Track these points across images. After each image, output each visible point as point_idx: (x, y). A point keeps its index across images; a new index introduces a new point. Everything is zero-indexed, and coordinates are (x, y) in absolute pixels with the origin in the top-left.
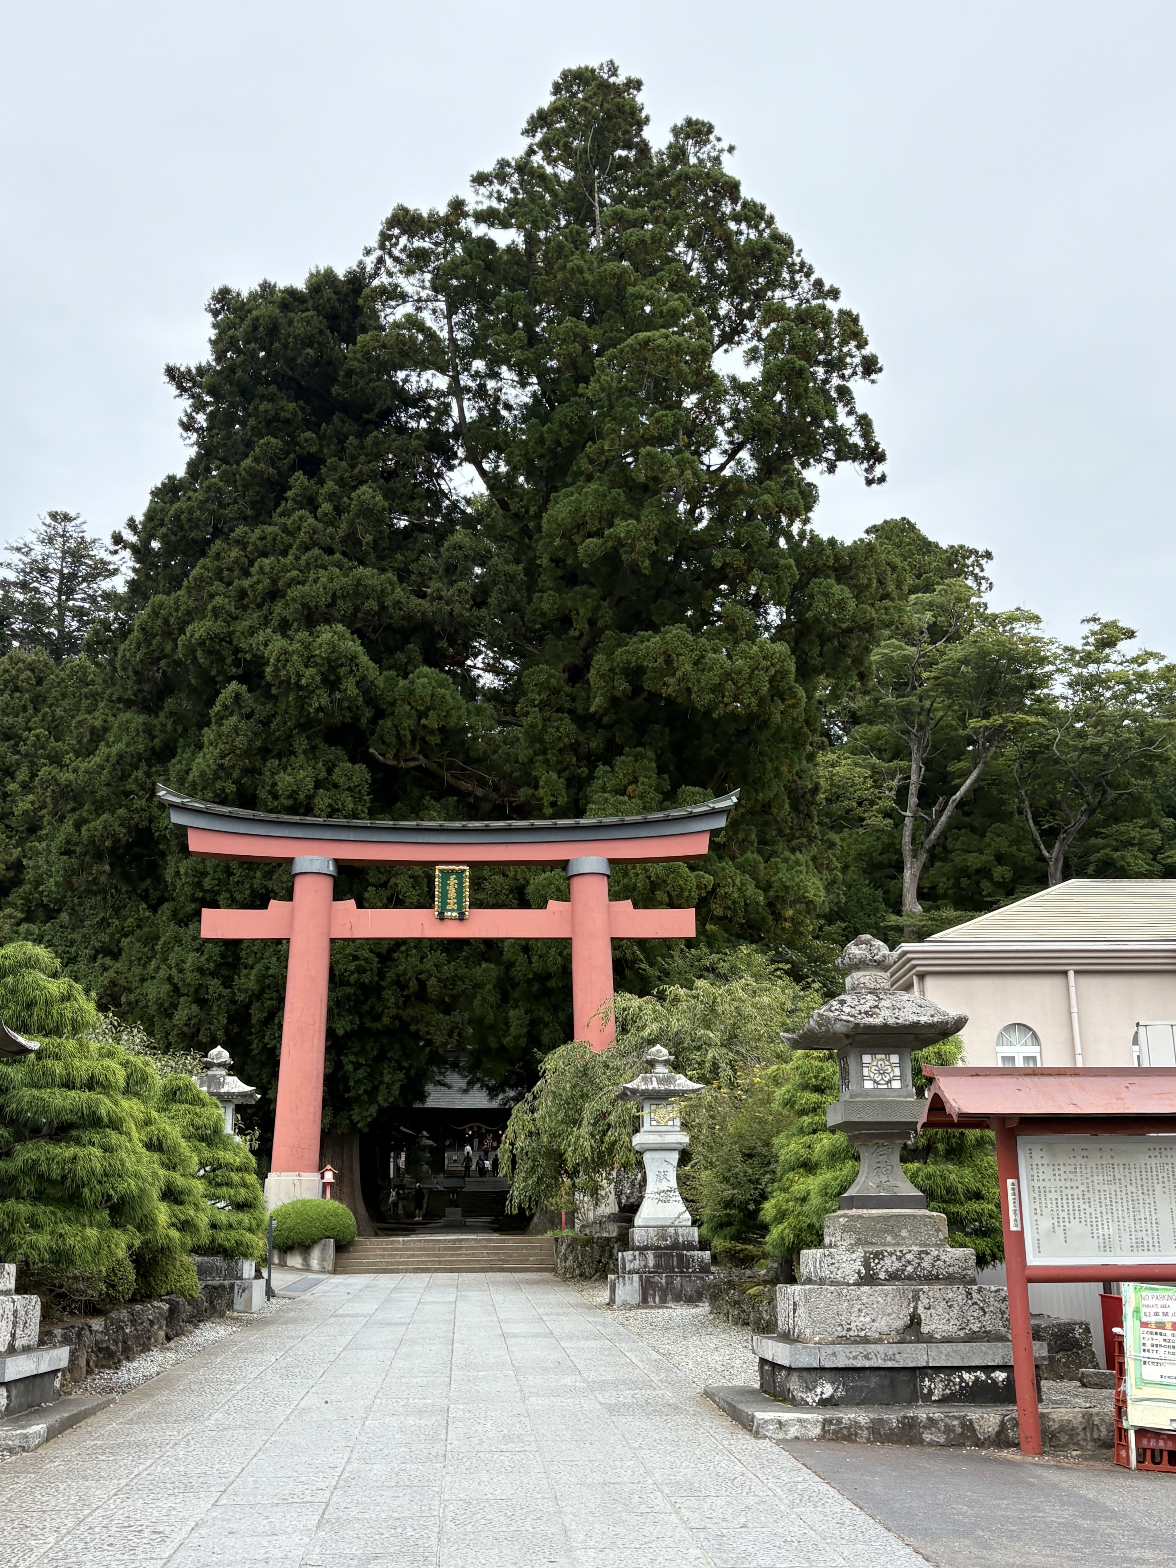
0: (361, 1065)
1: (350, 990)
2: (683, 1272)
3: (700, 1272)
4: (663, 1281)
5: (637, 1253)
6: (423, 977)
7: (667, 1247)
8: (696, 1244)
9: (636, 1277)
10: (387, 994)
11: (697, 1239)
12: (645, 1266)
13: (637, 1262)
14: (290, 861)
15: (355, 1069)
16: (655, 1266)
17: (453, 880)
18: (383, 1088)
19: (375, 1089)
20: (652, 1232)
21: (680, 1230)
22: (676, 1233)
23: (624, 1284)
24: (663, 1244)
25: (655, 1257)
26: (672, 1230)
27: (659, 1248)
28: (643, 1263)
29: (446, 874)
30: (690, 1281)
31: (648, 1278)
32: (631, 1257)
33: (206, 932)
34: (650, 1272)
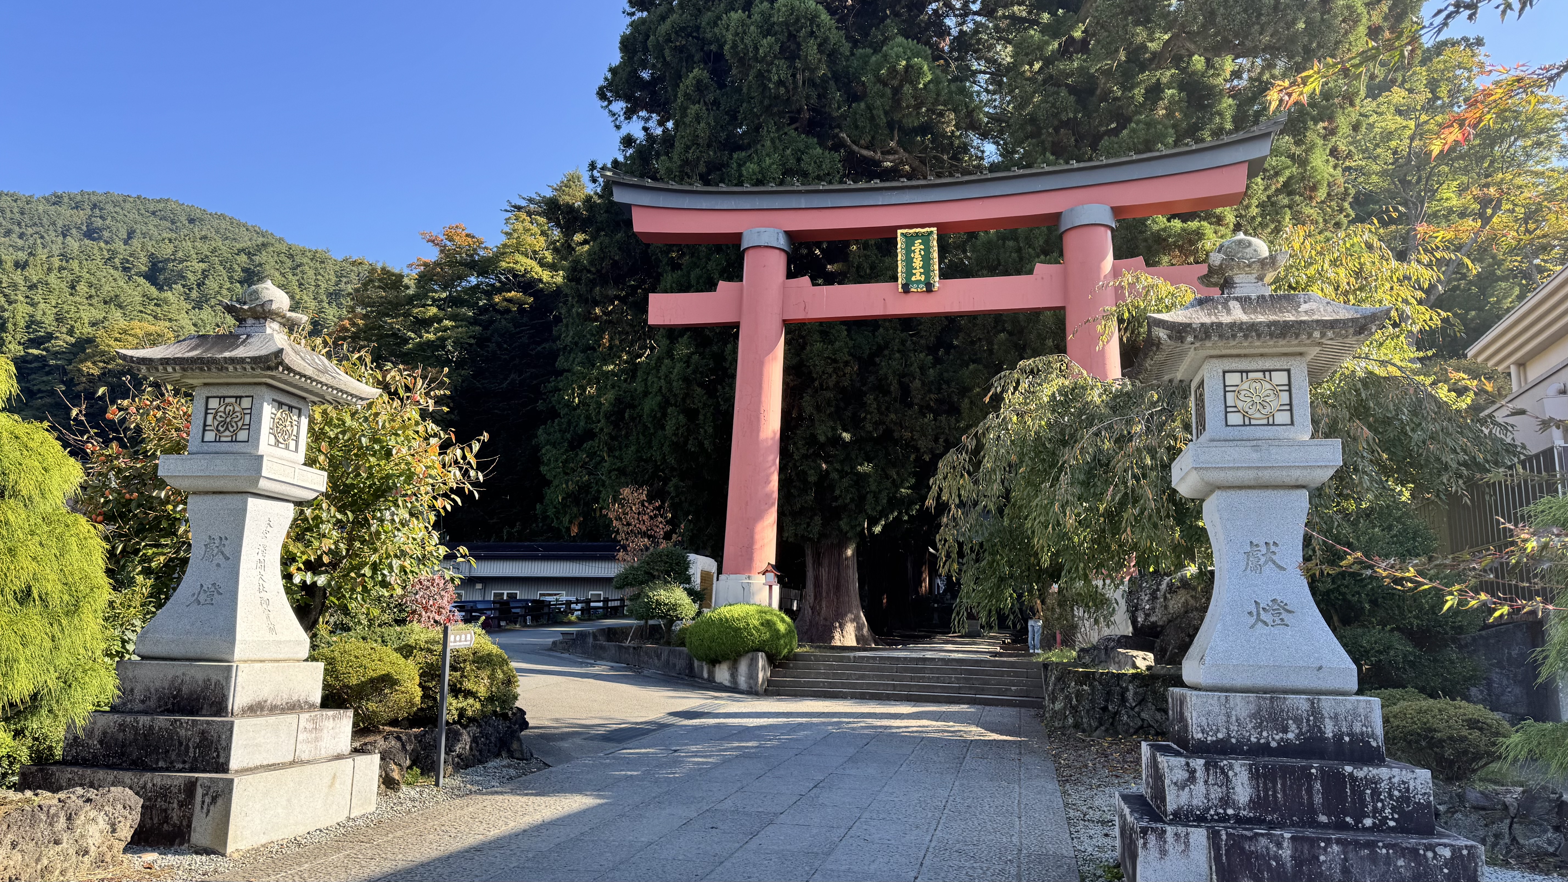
0: (847, 474)
1: (829, 395)
2: (1345, 827)
3: (1401, 829)
4: (1286, 853)
5: (1198, 763)
6: (906, 380)
7: (1285, 750)
8: (1378, 740)
9: (1199, 836)
10: (870, 398)
11: (1379, 731)
12: (1226, 801)
13: (1199, 788)
14: (739, 236)
15: (842, 477)
16: (1254, 804)
17: (918, 246)
18: (870, 497)
19: (862, 498)
20: (1242, 706)
21: (1327, 704)
22: (1315, 711)
23: (1163, 853)
24: (1274, 739)
25: (1255, 776)
26: (1301, 703)
27: (1262, 750)
28: (1216, 793)
29: (910, 240)
30: (1374, 858)
31: (1236, 843)
32: (1181, 775)
33: (654, 319)
34: (1240, 820)
